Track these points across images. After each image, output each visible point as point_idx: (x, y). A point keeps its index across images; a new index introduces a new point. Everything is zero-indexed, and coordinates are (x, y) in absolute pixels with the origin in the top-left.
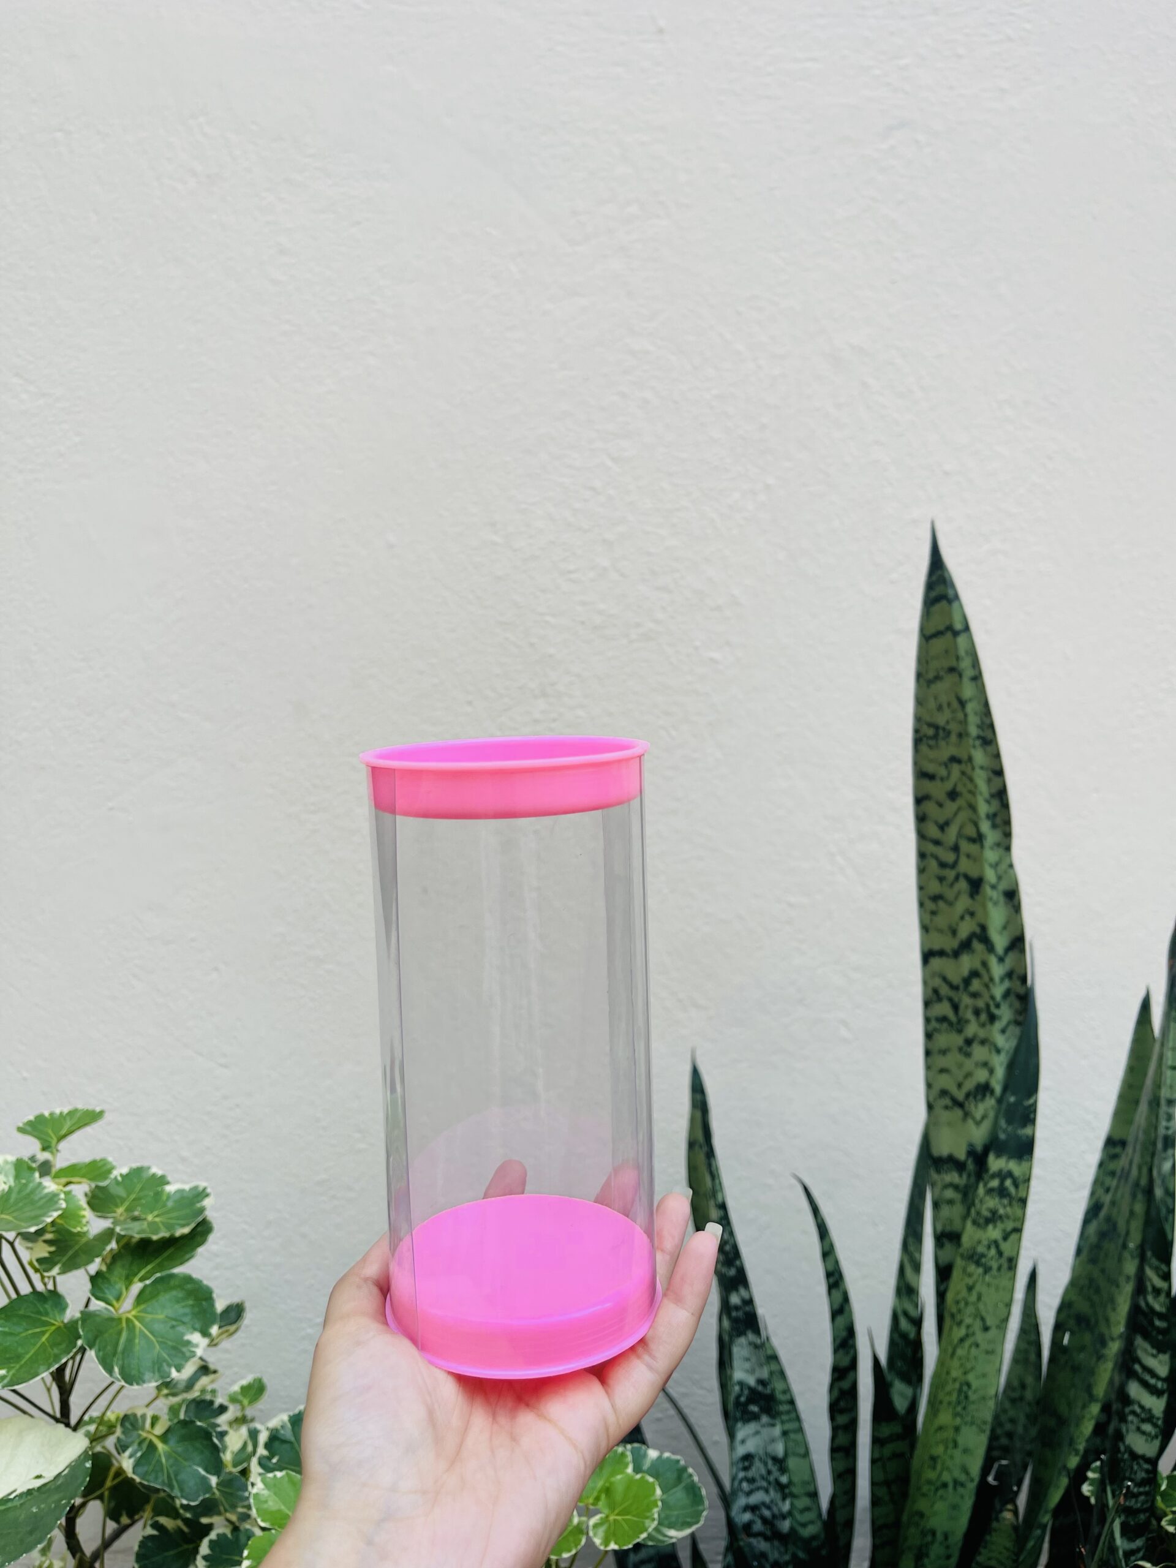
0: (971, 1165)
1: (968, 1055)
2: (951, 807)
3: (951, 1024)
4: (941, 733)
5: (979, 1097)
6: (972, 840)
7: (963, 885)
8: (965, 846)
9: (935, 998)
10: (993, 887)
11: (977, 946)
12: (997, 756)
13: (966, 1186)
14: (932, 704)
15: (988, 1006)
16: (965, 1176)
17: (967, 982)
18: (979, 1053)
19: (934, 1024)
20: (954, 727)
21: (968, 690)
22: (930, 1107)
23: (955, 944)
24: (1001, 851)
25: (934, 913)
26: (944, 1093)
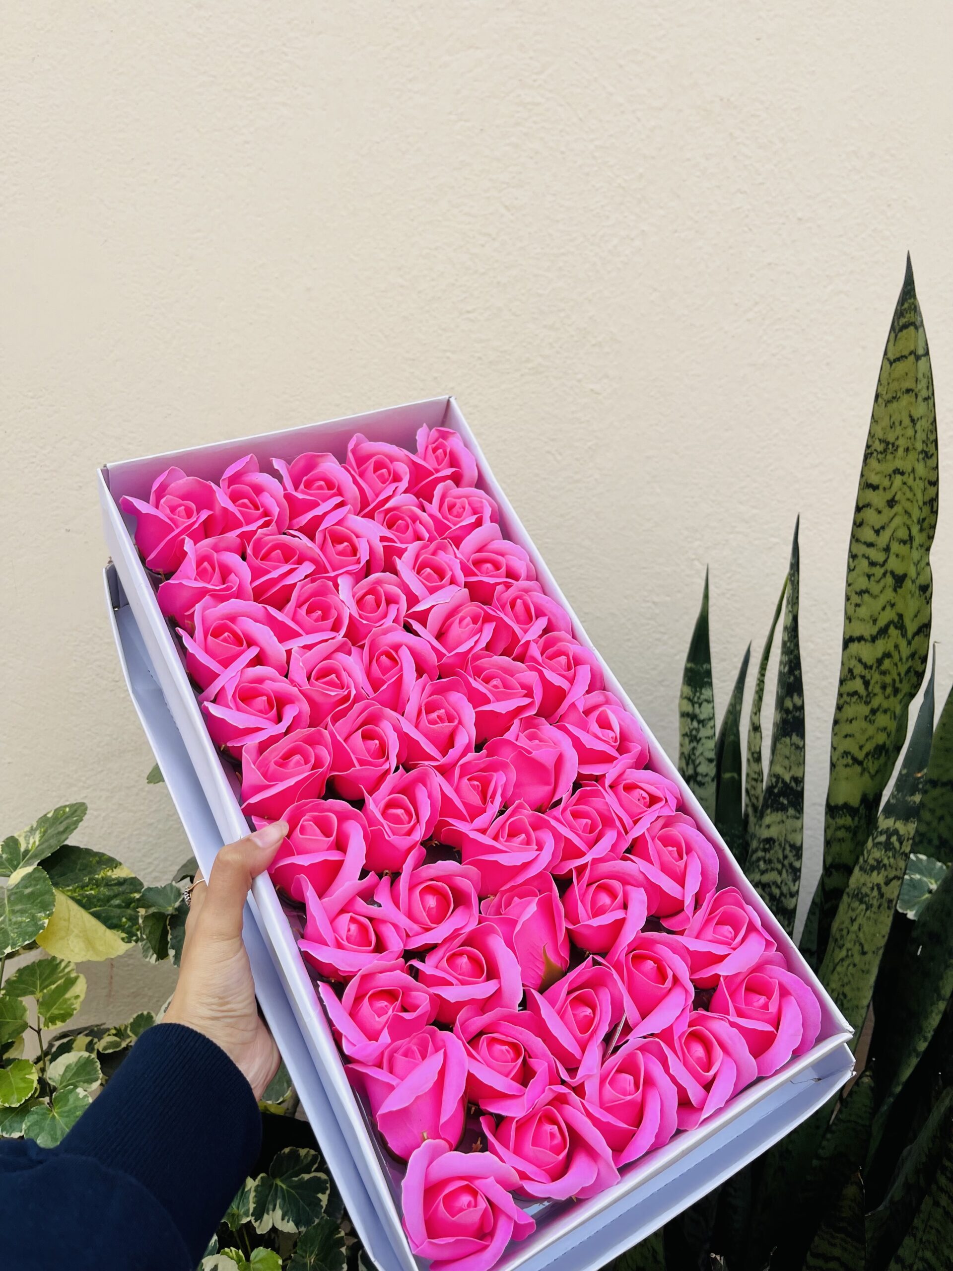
0: (862, 811)
1: (872, 722)
2: (888, 513)
3: (860, 697)
4: (890, 446)
5: (876, 756)
6: (905, 542)
7: (889, 580)
8: (895, 547)
9: (849, 676)
10: (913, 582)
11: (892, 631)
12: (937, 467)
13: (857, 827)
14: (886, 422)
15: (894, 681)
16: (856, 819)
17: (880, 662)
18: (882, 720)
19: (845, 697)
20: (902, 443)
21: (920, 410)
22: (833, 765)
23: (874, 631)
24: (924, 549)
25: (858, 605)
26: (846, 754)
